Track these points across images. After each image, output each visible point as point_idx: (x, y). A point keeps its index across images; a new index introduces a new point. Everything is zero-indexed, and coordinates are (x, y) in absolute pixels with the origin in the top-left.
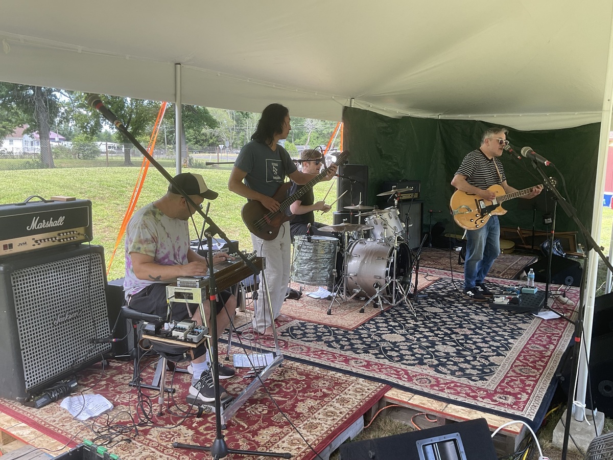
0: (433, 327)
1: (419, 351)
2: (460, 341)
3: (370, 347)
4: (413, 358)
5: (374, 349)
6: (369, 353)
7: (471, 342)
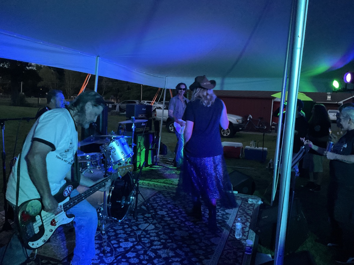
0: (174, 216)
1: (164, 237)
2: (191, 227)
3: (129, 236)
4: (159, 243)
5: (132, 238)
6: (128, 241)
7: (198, 227)
